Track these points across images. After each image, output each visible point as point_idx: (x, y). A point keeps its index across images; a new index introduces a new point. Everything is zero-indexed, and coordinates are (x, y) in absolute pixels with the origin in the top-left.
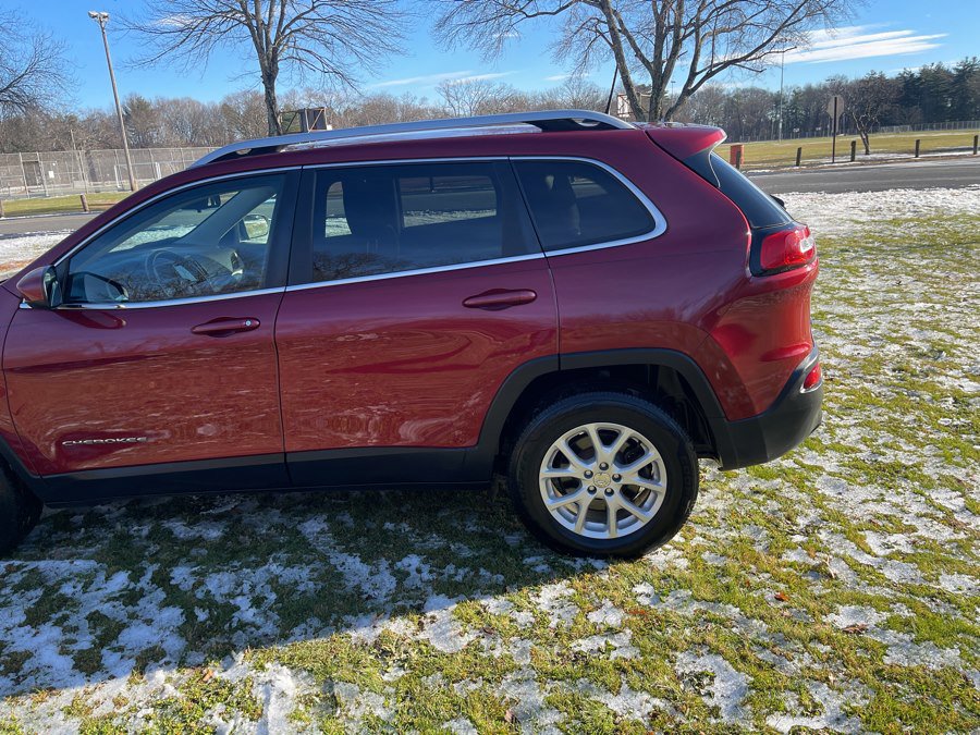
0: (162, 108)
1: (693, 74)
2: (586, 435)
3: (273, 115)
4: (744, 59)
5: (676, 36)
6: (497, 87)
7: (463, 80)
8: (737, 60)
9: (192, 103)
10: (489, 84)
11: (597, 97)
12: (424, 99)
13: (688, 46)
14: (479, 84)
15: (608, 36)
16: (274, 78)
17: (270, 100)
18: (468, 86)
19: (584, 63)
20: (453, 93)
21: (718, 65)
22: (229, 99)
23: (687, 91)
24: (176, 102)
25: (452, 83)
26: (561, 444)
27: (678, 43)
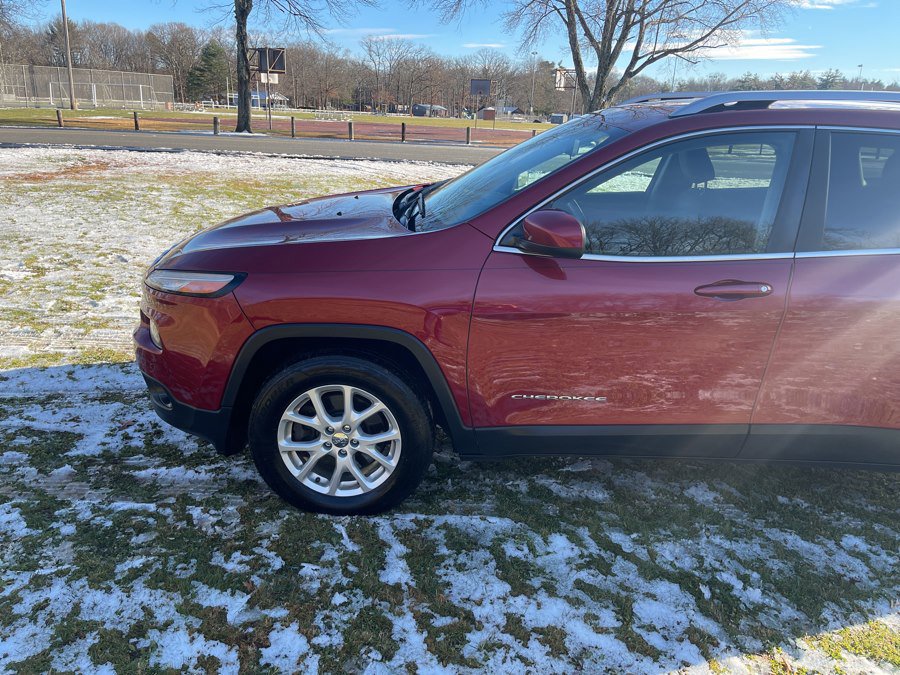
1: (635, 58)
4: (683, 50)
5: (627, 21)
6: (417, 47)
7: (386, 37)
10: (410, 44)
12: (347, 51)
14: (401, 43)
17: (241, 36)
18: (390, 43)
20: (374, 48)
21: (659, 52)
23: (629, 74)
25: (374, 39)
27: (627, 28)
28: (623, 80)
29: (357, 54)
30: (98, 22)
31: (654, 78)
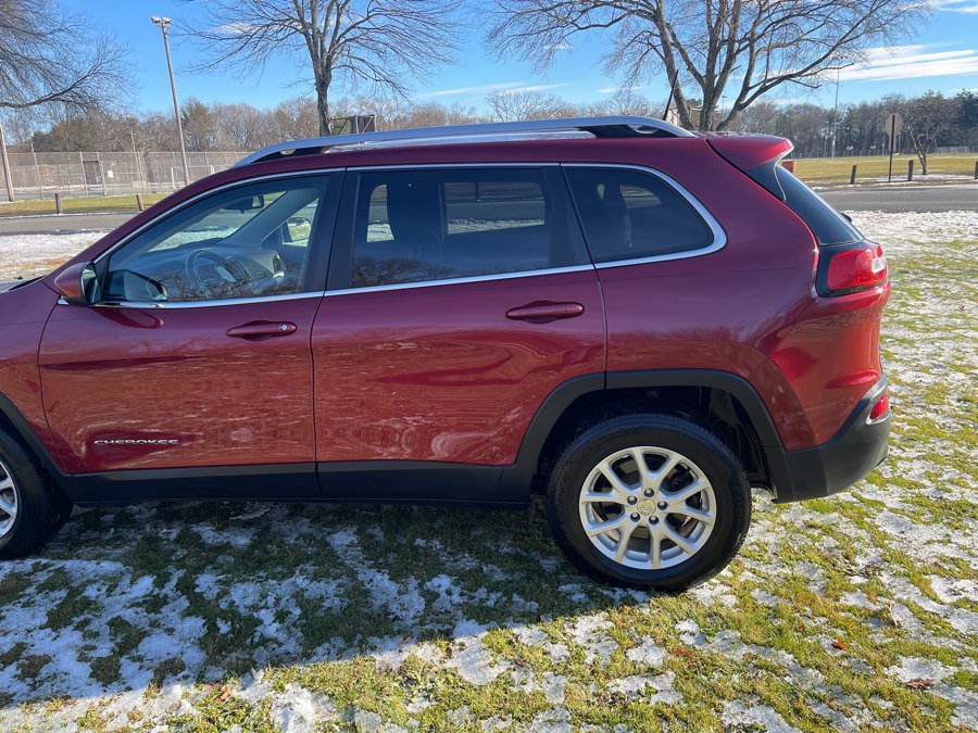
0: (219, 112)
1: (746, 88)
2: (631, 458)
3: (324, 121)
4: (799, 74)
5: (730, 50)
6: (546, 98)
7: (513, 92)
8: (792, 76)
9: (247, 108)
10: (538, 96)
11: (646, 110)
12: (473, 109)
13: (742, 60)
14: (528, 96)
15: (661, 49)
16: (327, 86)
17: (322, 106)
18: (518, 96)
19: (635, 75)
20: (501, 104)
21: (772, 80)
22: (283, 105)
23: (739, 106)
24: (233, 108)
25: (501, 94)
26: (604, 467)
27: (731, 57)
28: (733, 114)
29: (484, 112)
30: (228, 104)
31: (819, 105)
